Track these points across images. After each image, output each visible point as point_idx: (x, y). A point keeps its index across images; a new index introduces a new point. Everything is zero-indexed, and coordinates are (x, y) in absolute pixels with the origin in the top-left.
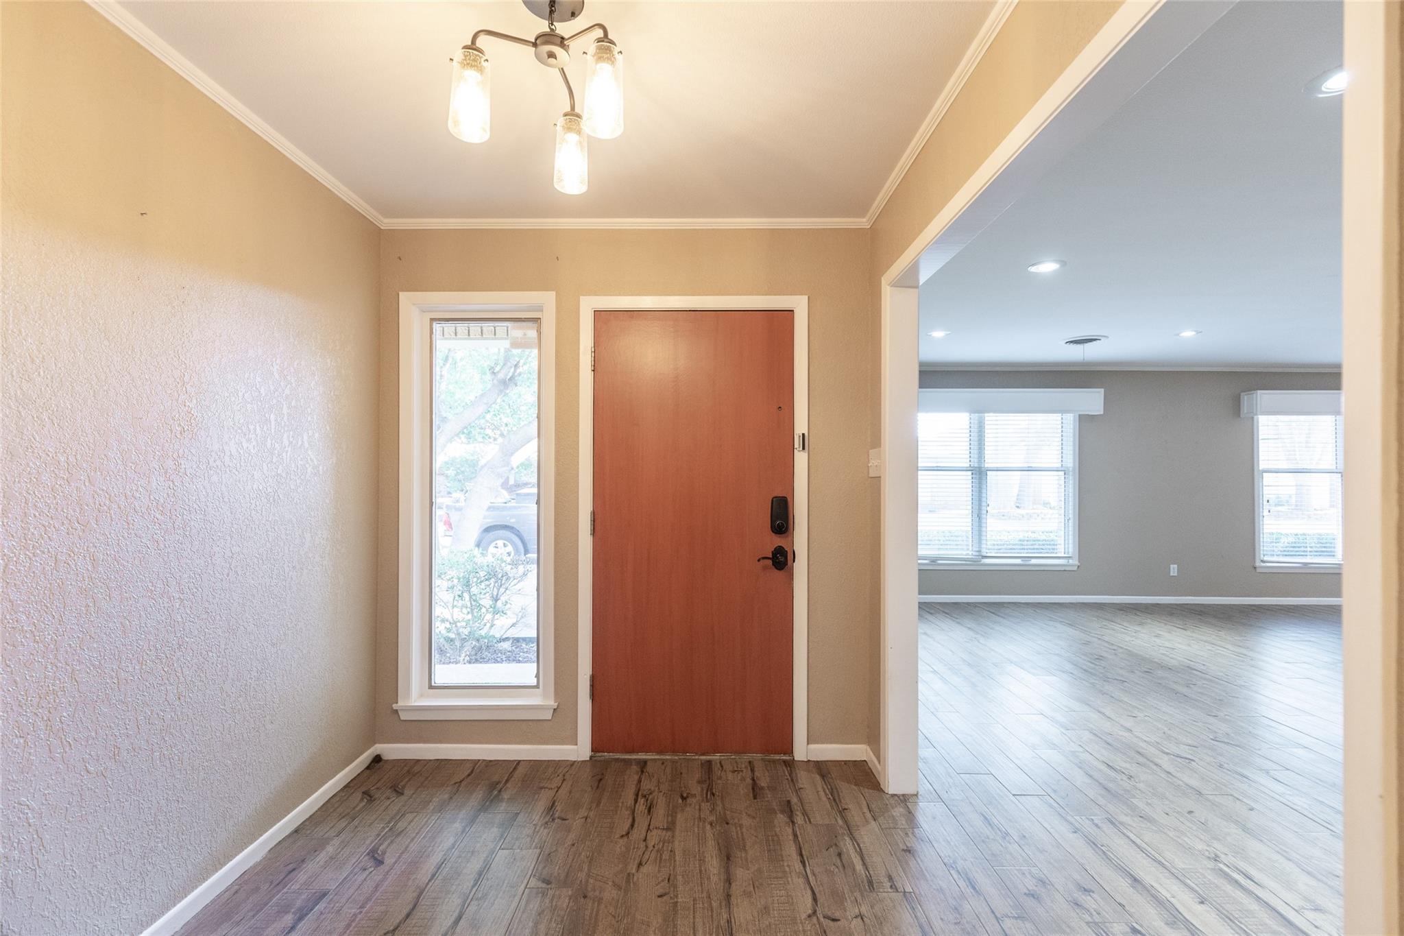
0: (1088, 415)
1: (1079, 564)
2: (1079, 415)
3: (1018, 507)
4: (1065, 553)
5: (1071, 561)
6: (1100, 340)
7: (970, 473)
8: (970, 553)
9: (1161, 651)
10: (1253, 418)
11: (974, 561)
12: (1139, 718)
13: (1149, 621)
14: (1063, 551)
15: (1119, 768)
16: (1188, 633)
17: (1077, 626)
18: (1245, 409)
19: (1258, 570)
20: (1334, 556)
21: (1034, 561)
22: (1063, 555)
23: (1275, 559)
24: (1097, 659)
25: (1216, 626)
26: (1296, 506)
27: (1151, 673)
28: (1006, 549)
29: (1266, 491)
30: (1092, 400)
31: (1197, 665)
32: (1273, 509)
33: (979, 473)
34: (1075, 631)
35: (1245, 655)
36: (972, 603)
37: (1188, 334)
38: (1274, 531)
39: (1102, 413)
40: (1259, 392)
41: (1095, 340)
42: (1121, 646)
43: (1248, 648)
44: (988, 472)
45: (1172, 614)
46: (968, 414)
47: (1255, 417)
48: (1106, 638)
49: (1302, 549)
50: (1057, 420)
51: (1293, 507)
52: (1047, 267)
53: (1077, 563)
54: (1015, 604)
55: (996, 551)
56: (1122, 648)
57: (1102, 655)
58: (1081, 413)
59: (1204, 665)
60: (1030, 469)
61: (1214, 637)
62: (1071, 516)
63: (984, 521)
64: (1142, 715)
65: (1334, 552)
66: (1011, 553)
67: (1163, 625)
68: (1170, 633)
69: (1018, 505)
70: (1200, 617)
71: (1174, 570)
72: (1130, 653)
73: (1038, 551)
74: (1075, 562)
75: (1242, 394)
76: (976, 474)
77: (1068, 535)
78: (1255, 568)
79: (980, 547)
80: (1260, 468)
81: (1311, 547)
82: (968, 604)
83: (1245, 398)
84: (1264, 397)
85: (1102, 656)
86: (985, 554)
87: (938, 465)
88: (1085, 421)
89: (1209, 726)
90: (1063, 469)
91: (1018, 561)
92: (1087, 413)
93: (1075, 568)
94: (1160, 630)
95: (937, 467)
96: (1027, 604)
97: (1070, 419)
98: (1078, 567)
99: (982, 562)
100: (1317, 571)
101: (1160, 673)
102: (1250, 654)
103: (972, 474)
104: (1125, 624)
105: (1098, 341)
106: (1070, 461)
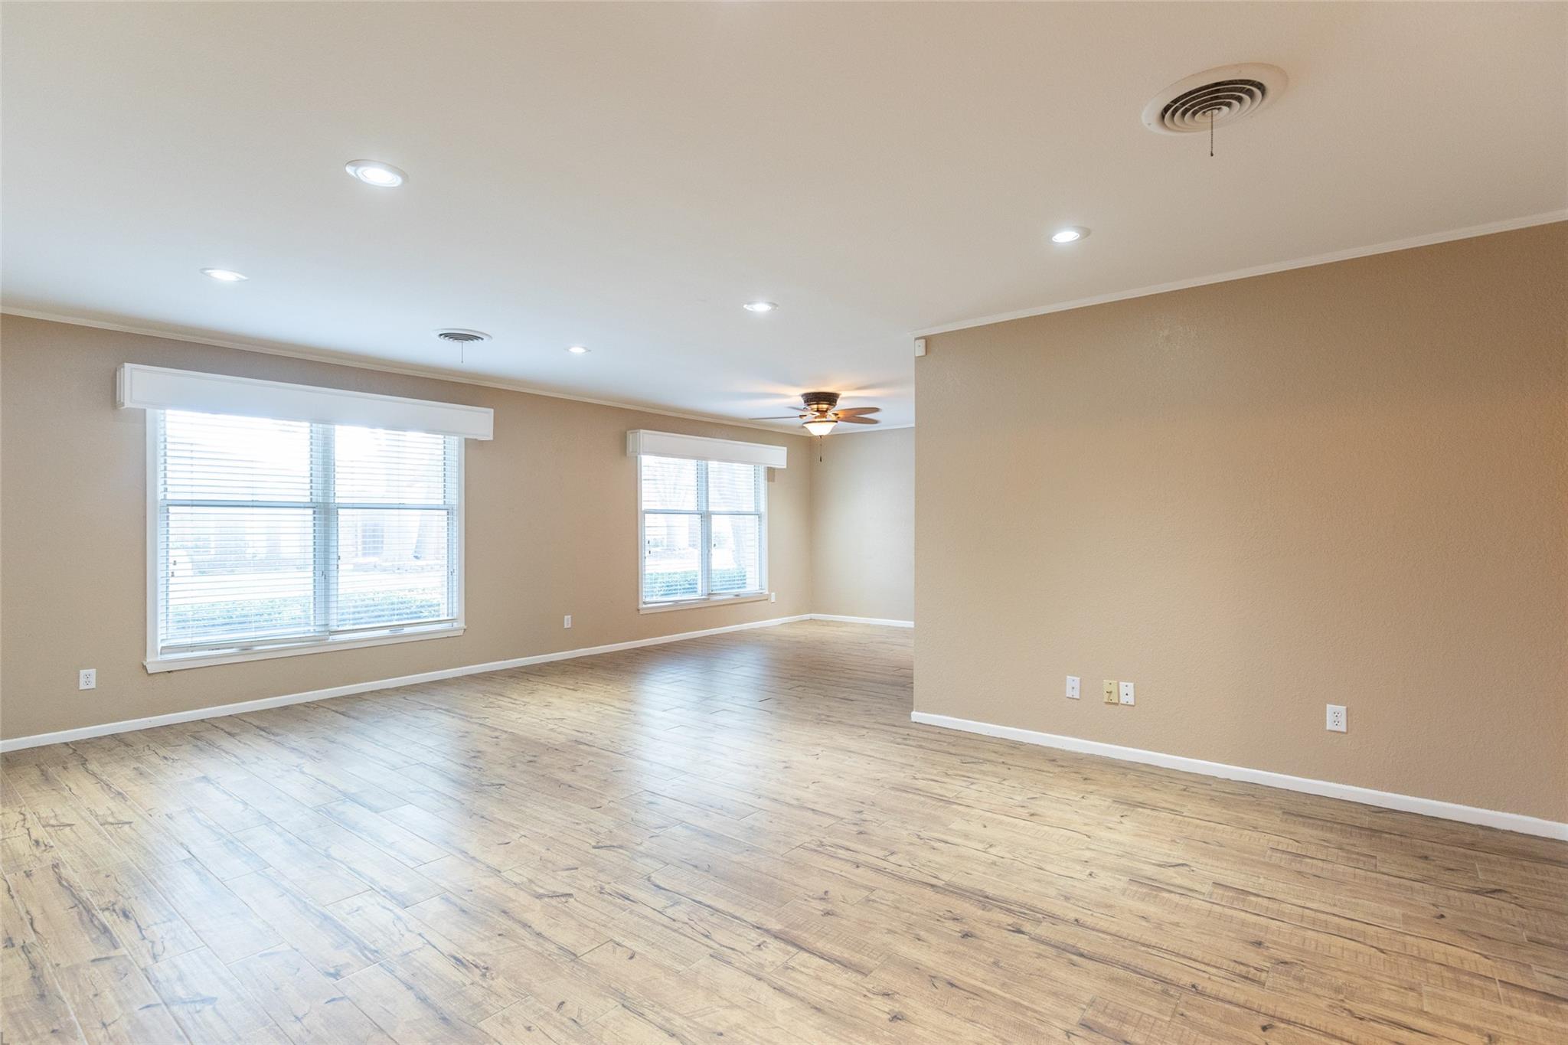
0: (476, 440)
1: (465, 627)
2: (466, 439)
3: (416, 557)
4: (448, 615)
5: (455, 624)
6: (482, 339)
7: (310, 511)
8: (312, 629)
9: (550, 726)
10: (637, 457)
11: (317, 640)
12: (513, 843)
13: (541, 687)
14: (446, 612)
15: (470, 958)
16: (579, 694)
17: (457, 710)
18: (630, 448)
19: (641, 613)
20: (696, 592)
21: (407, 630)
22: (446, 618)
23: (654, 599)
24: (474, 757)
25: (604, 679)
26: (667, 546)
27: (535, 762)
28: (370, 617)
29: (648, 531)
30: (480, 421)
31: (584, 735)
32: (653, 550)
33: (325, 512)
34: (451, 720)
35: (630, 711)
36: (313, 703)
37: (577, 350)
38: (653, 572)
39: (492, 439)
40: (642, 431)
41: (477, 338)
42: (505, 729)
43: (631, 701)
44: (341, 511)
45: (564, 673)
46: (308, 424)
47: (639, 456)
48: (489, 722)
49: (674, 588)
50: (438, 444)
51: (665, 548)
52: (378, 176)
53: (462, 625)
54: (379, 692)
55: (351, 622)
56: (506, 732)
57: (480, 749)
58: (467, 437)
59: (591, 734)
60: (401, 506)
61: (603, 694)
62: (455, 567)
63: (333, 580)
64: (515, 836)
65: (696, 588)
66: (378, 622)
67: (553, 689)
68: (560, 698)
69: (416, 555)
70: (590, 671)
71: (567, 622)
72: (515, 738)
73: (415, 615)
74: (460, 624)
75: (628, 432)
76: (320, 513)
77: (452, 592)
78: (638, 610)
79: (327, 619)
80: (643, 509)
81: (680, 585)
82: (307, 705)
83: (630, 436)
84: (646, 437)
85: (479, 752)
86: (335, 628)
87: (255, 498)
88: (472, 446)
89: (592, 826)
90: (446, 507)
91: (386, 632)
92: (475, 437)
93: (461, 633)
94: (551, 697)
95: (253, 501)
96: (397, 689)
97: (455, 443)
98: (465, 630)
99: (330, 640)
100: (685, 608)
101: (546, 759)
102: (634, 708)
103: (314, 512)
104: (515, 696)
105: (480, 340)
106: (455, 498)
